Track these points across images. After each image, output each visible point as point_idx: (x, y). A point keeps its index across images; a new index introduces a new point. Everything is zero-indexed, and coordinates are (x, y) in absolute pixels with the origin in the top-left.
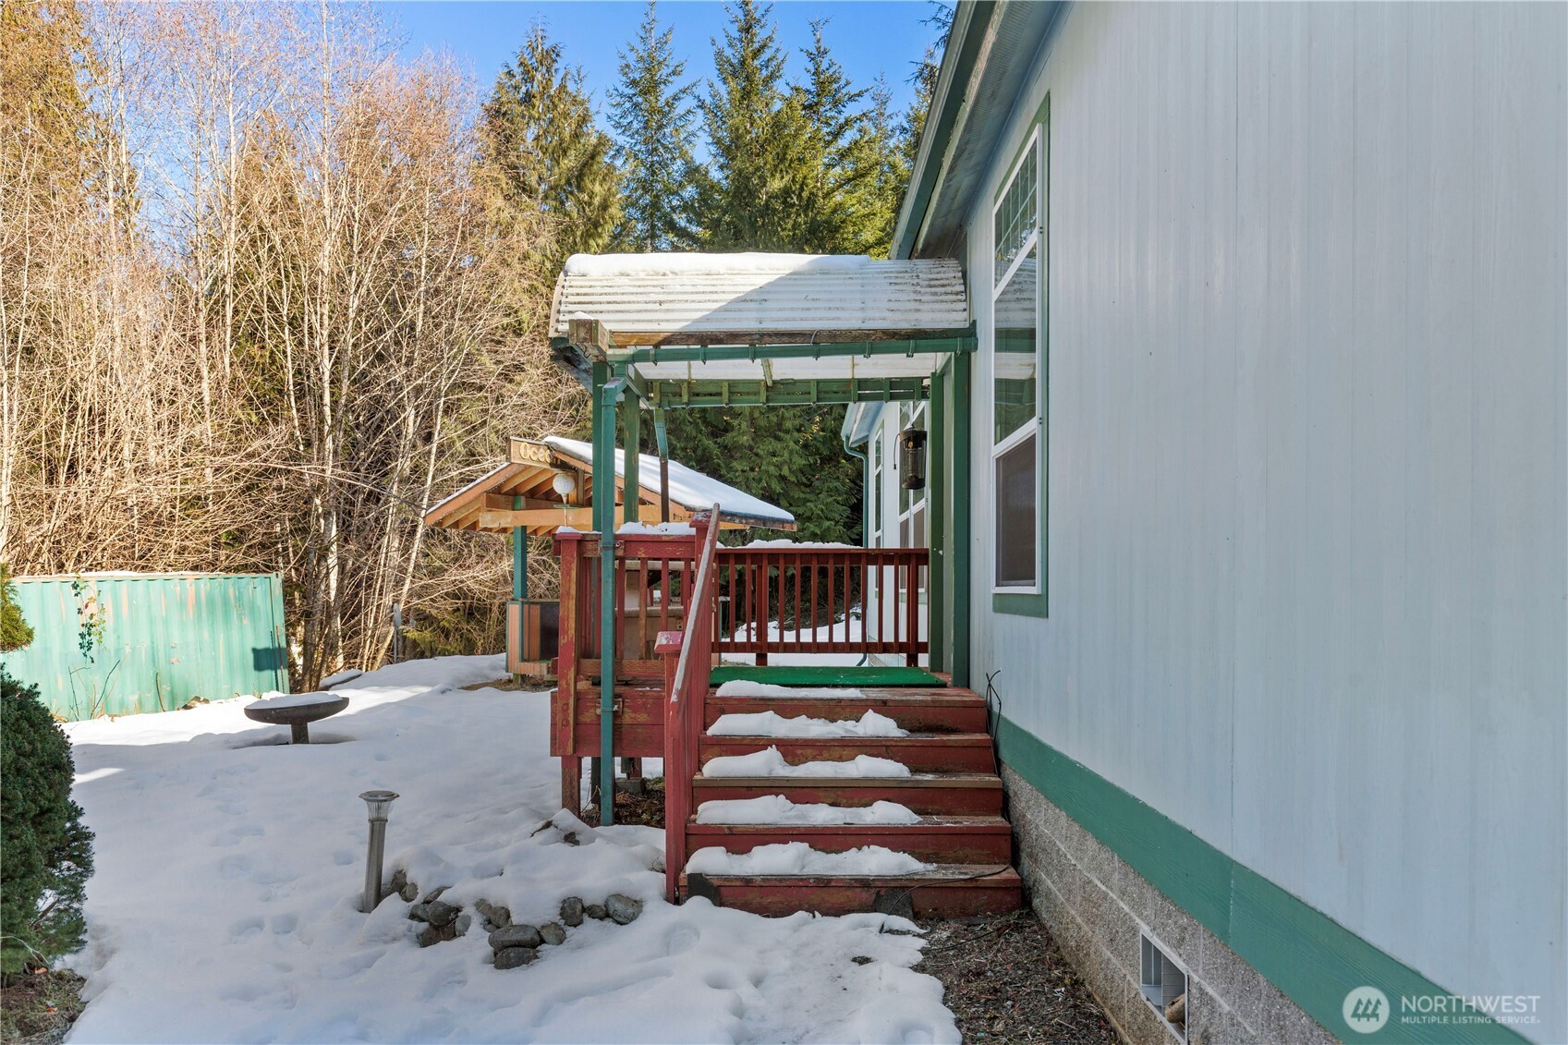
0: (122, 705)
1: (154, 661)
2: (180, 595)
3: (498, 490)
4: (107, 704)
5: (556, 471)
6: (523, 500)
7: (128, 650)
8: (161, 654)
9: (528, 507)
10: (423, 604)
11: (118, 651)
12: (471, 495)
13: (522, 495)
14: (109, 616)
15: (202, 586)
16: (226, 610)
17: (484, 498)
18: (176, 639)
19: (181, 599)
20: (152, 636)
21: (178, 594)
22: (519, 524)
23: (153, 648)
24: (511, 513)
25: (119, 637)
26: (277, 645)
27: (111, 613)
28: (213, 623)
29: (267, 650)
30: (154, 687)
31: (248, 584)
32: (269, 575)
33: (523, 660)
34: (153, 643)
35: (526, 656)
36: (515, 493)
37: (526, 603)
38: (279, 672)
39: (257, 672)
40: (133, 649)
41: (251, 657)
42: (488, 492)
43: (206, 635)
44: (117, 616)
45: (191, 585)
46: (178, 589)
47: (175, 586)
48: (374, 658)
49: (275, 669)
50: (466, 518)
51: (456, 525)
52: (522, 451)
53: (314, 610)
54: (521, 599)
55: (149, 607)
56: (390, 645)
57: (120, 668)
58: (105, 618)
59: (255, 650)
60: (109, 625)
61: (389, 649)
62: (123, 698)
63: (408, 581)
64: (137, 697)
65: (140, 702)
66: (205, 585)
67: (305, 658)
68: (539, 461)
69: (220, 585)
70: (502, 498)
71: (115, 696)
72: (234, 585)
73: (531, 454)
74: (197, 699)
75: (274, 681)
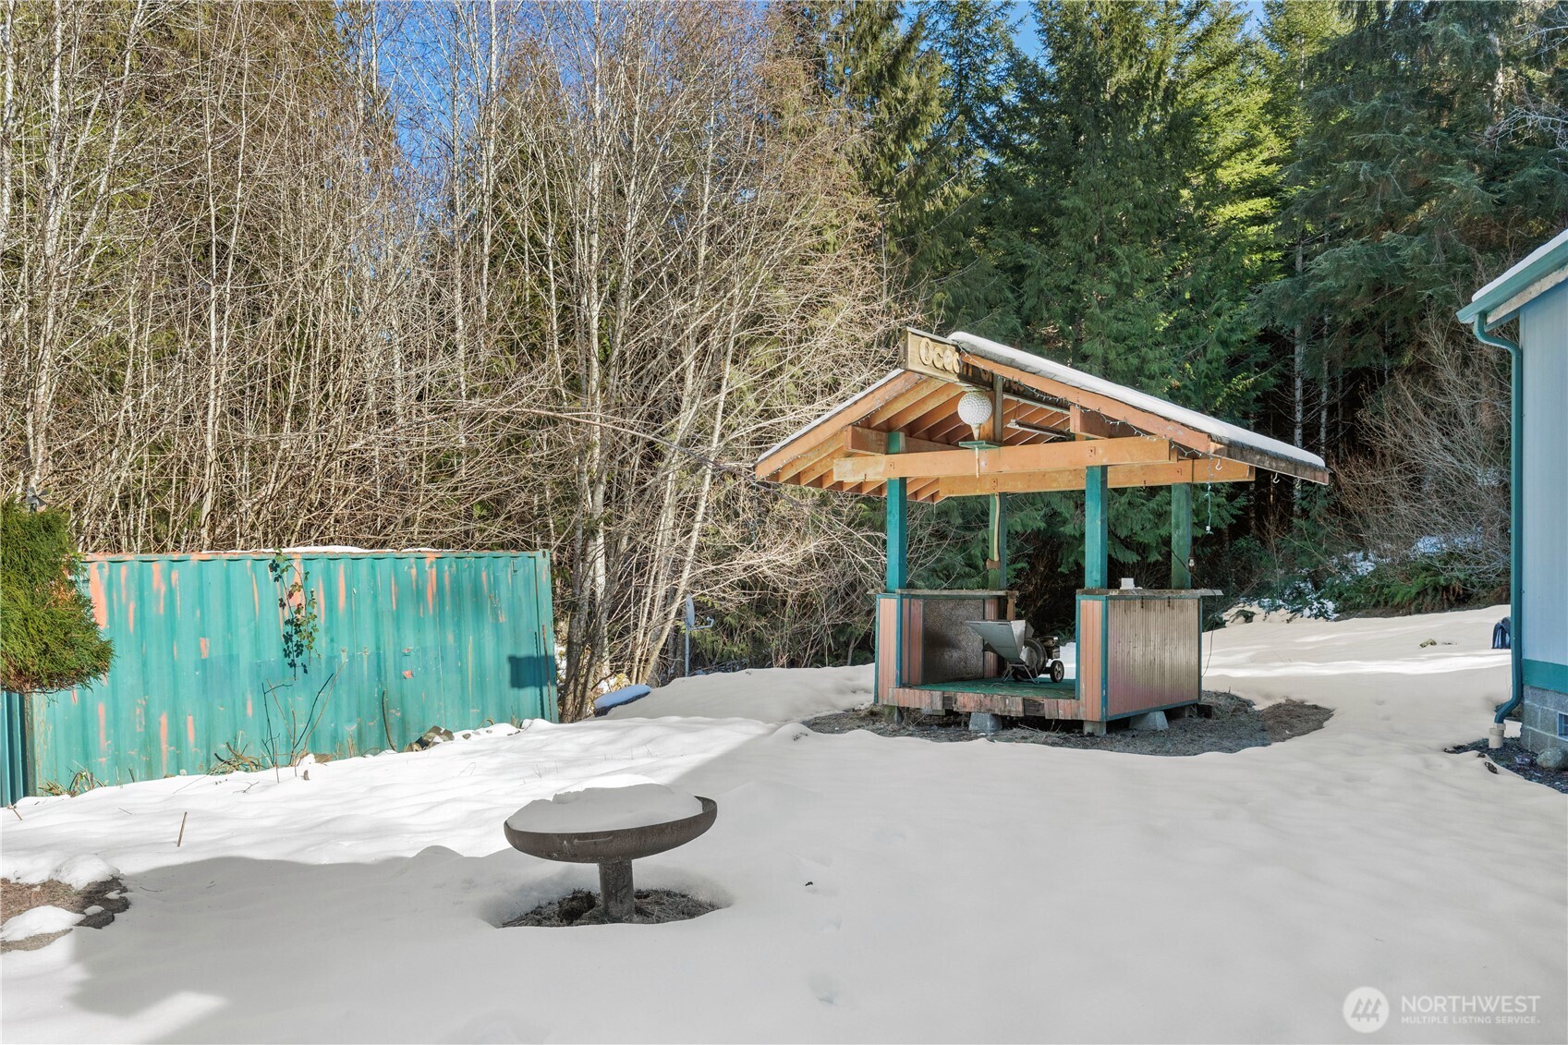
0: (335, 738)
1: (379, 675)
2: (417, 581)
3: (866, 422)
4: (314, 737)
5: (964, 386)
6: (902, 436)
7: (344, 658)
8: (390, 664)
9: (909, 450)
10: (709, 595)
11: (331, 659)
12: (828, 430)
13: (900, 430)
14: (320, 609)
15: (446, 568)
16: (477, 602)
17: (848, 435)
18: (410, 643)
19: (417, 587)
20: (378, 639)
21: (414, 579)
22: (896, 475)
23: (378, 655)
24: (883, 459)
25: (332, 640)
26: (543, 653)
27: (323, 606)
28: (459, 621)
29: (530, 659)
30: (378, 712)
31: (507, 566)
32: (534, 554)
33: (902, 685)
34: (378, 648)
35: (905, 679)
36: (888, 428)
37: (907, 596)
38: (545, 689)
39: (516, 690)
40: (352, 658)
41: (507, 668)
42: (854, 425)
43: (450, 638)
44: (331, 608)
45: (431, 567)
46: (414, 571)
47: (410, 567)
48: (647, 660)
49: (540, 685)
50: (811, 468)
51: (796, 479)
52: (923, 351)
53: (580, 603)
54: (899, 591)
55: (375, 596)
56: (665, 645)
57: (334, 686)
58: (315, 612)
59: (513, 660)
60: (321, 622)
61: (662, 650)
62: (336, 729)
63: (688, 567)
64: (354, 727)
65: (360, 734)
66: (450, 566)
67: (569, 661)
68: (944, 370)
69: (470, 566)
70: (872, 435)
71: (326, 724)
72: (487, 567)
73: (935, 357)
74: (436, 730)
75: (539, 702)
